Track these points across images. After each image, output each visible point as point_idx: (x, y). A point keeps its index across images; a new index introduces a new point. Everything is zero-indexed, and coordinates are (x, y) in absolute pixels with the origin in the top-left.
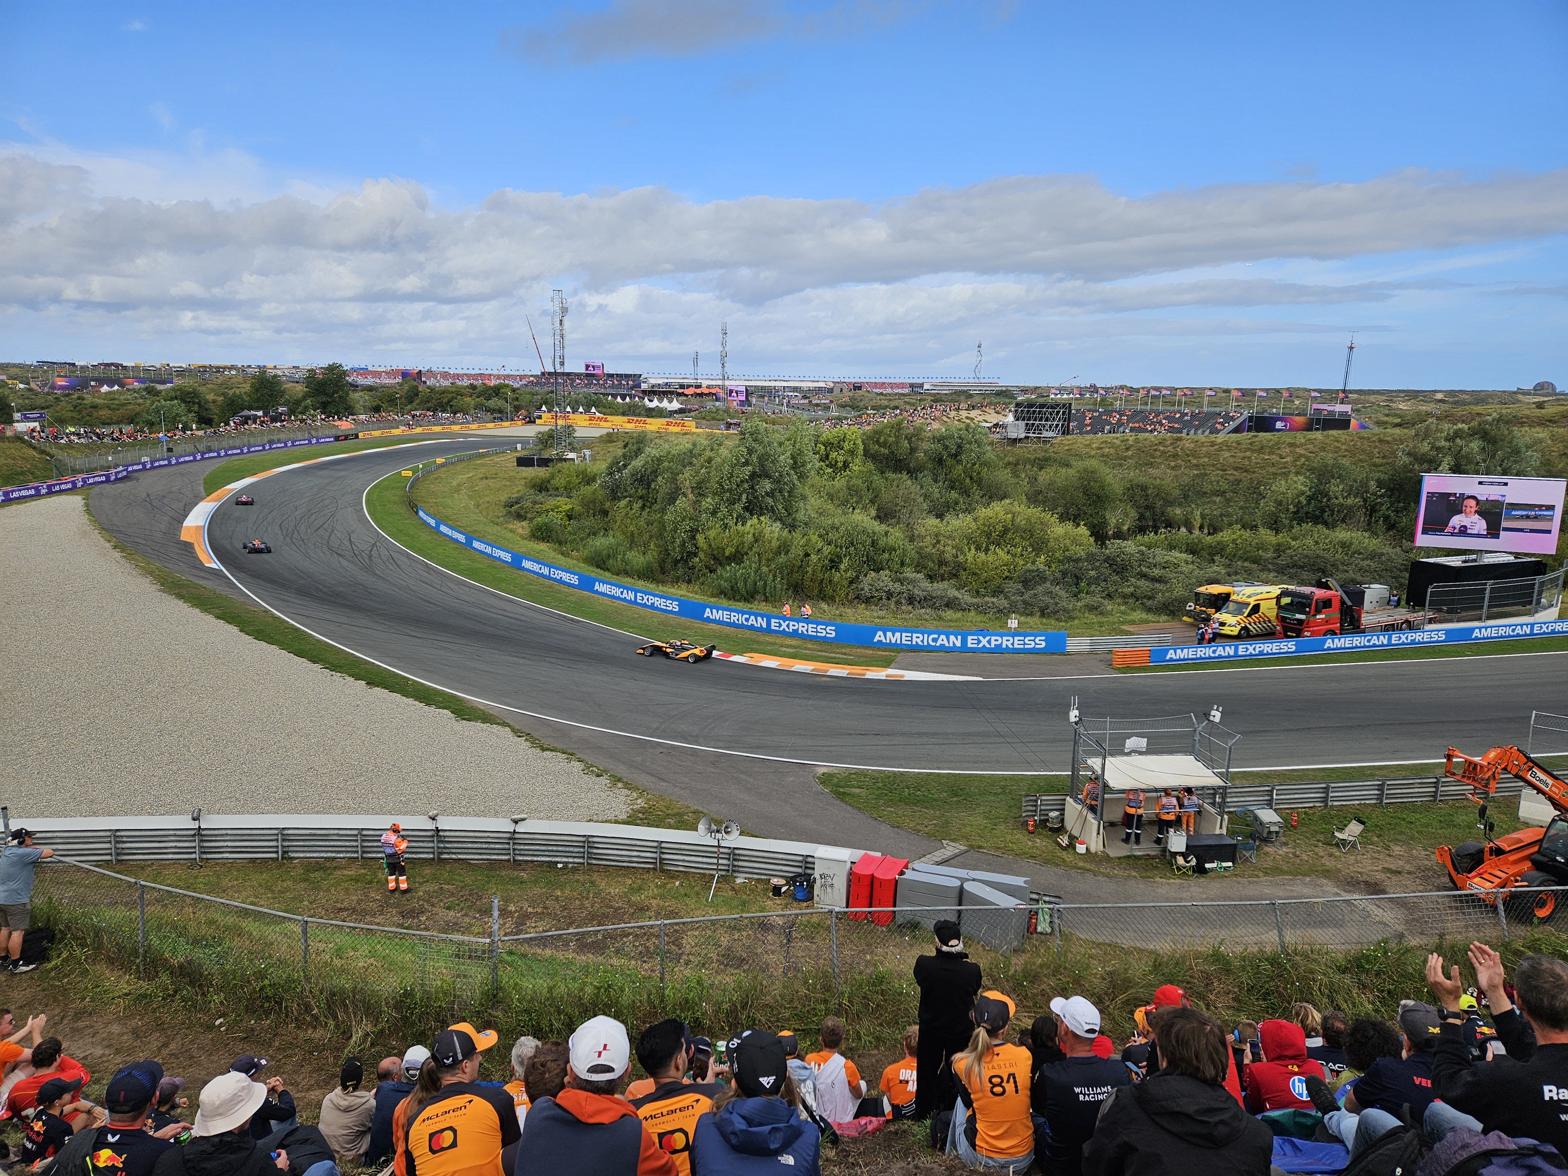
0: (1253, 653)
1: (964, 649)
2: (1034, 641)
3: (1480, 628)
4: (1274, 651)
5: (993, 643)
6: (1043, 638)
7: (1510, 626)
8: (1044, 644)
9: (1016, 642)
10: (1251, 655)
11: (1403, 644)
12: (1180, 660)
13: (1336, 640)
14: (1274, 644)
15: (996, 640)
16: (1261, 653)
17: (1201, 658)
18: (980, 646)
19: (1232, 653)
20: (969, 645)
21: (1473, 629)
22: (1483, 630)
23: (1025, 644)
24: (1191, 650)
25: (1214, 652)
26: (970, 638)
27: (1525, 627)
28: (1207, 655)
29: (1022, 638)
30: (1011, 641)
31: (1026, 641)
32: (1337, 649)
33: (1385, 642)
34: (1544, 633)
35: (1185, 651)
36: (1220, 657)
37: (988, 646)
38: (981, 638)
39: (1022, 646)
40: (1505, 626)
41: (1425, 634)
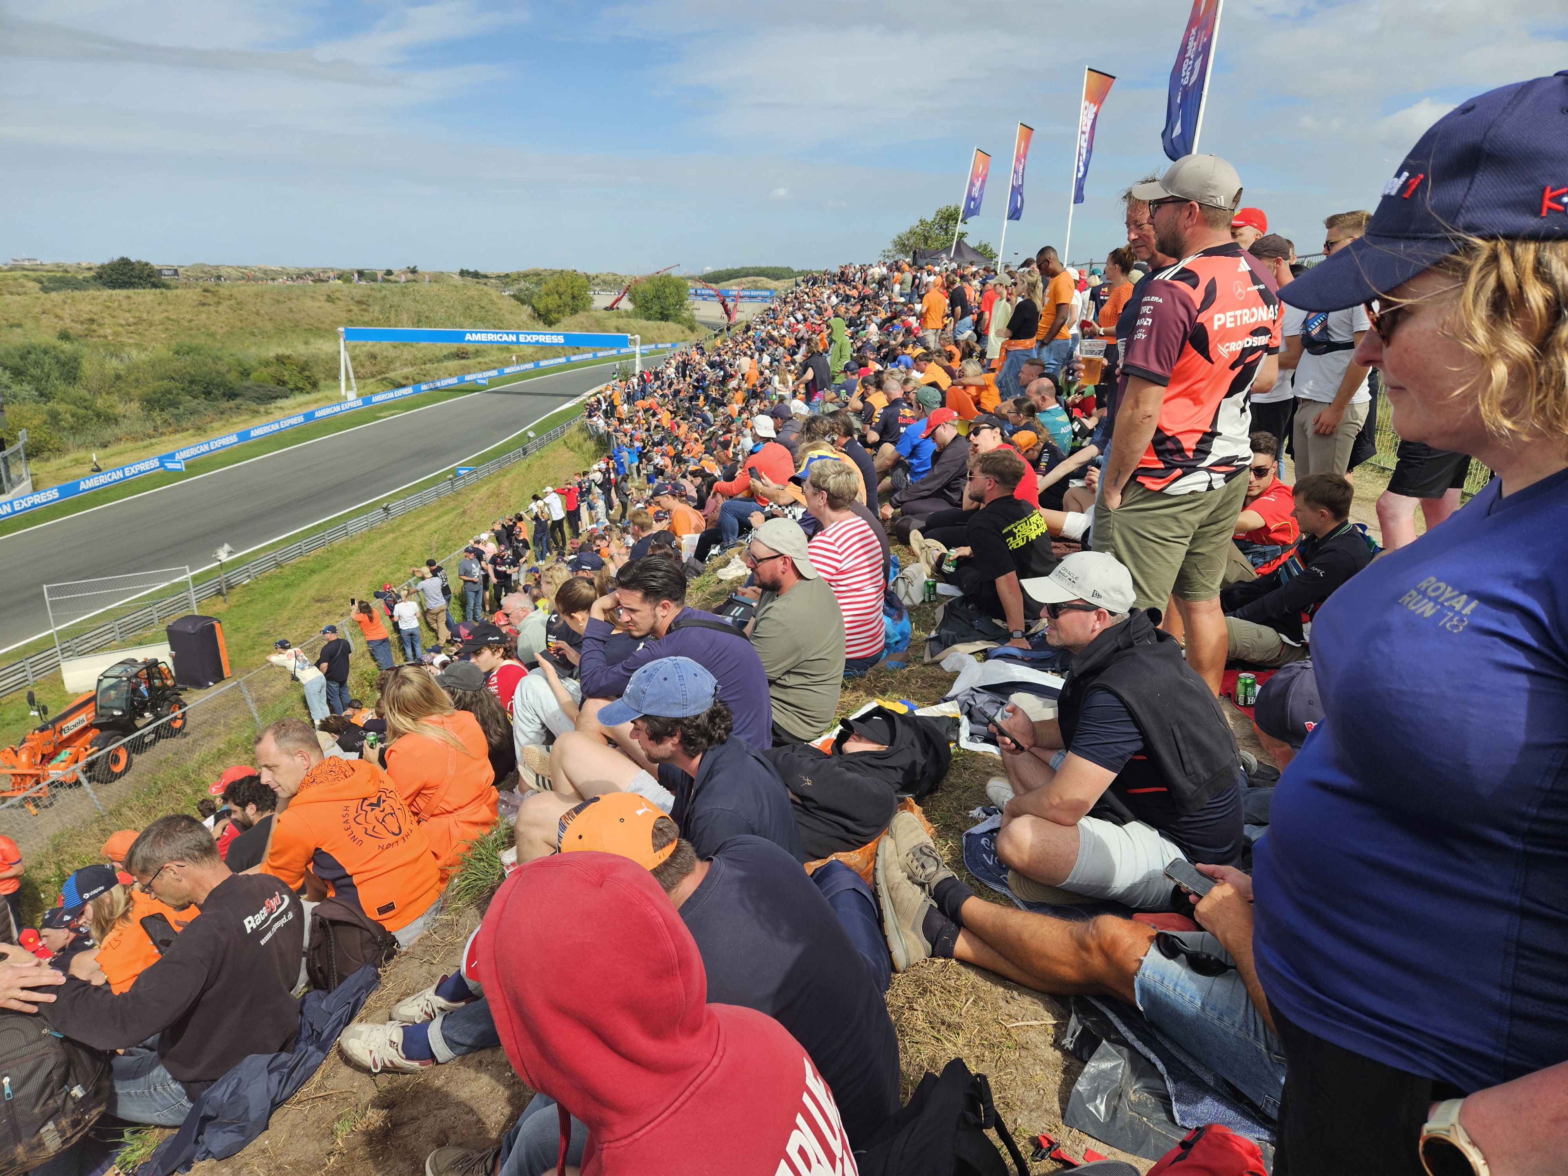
34: (25, 508)
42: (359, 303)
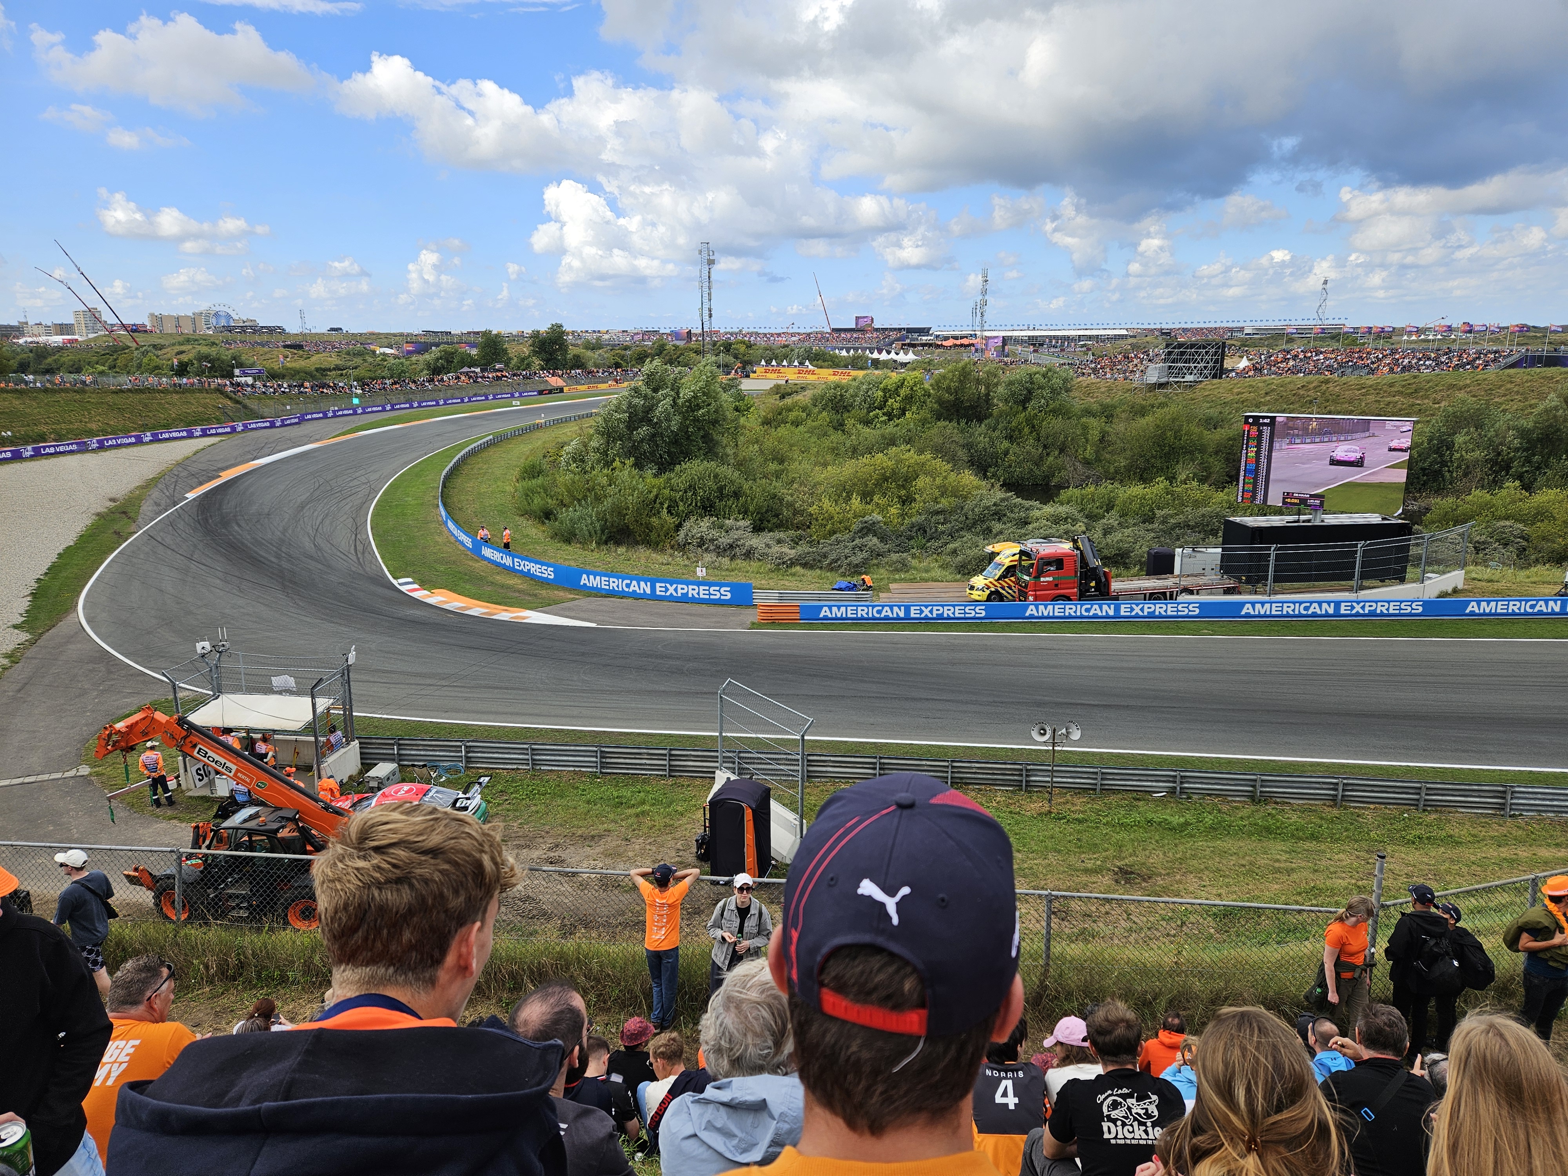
0: (930, 615)
1: (653, 597)
2: (719, 591)
3: (1253, 604)
4: (957, 615)
5: (680, 592)
6: (728, 589)
7: (1301, 603)
8: (729, 596)
9: (702, 592)
10: (926, 618)
11: (1137, 616)
12: (836, 619)
13: (1041, 608)
14: (957, 608)
15: (682, 589)
16: (940, 617)
17: (862, 618)
18: (668, 594)
19: (902, 615)
20: (658, 593)
21: (1242, 604)
22: (1258, 606)
23: (710, 594)
24: (849, 608)
25: (879, 612)
26: (658, 585)
27: (1325, 606)
28: (870, 616)
29: (707, 588)
30: (697, 591)
31: (712, 592)
32: (1043, 617)
33: (1111, 613)
35: (843, 609)
36: (887, 618)
37: (675, 594)
38: (668, 585)
39: (707, 597)
40: (1294, 603)
41: (1169, 606)
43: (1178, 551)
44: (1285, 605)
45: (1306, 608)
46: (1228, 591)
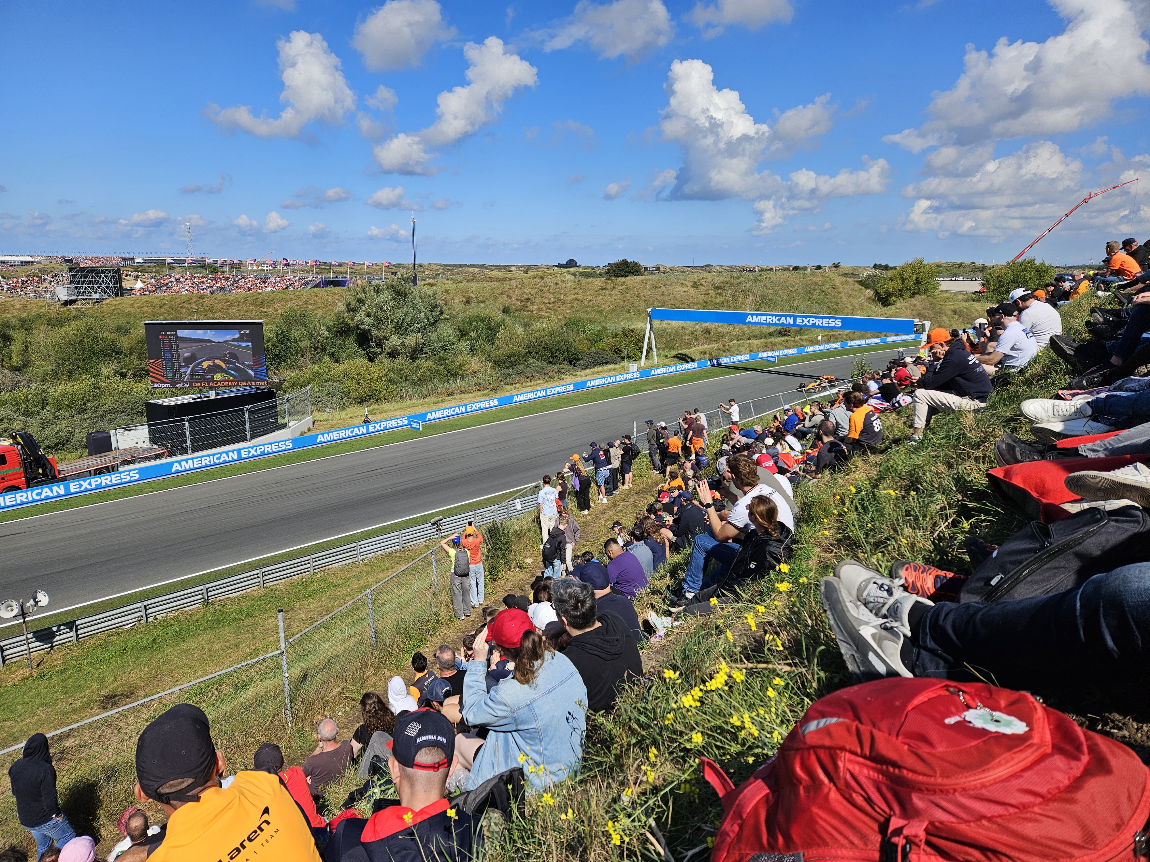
3: (179, 462)
7: (214, 455)
11: (86, 490)
21: (172, 464)
22: (183, 463)
27: (230, 454)
33: (62, 492)
34: (254, 456)
40: (209, 456)
41: (113, 476)
42: (718, 288)
43: (112, 432)
44: (203, 459)
45: (219, 459)
46: (158, 456)
